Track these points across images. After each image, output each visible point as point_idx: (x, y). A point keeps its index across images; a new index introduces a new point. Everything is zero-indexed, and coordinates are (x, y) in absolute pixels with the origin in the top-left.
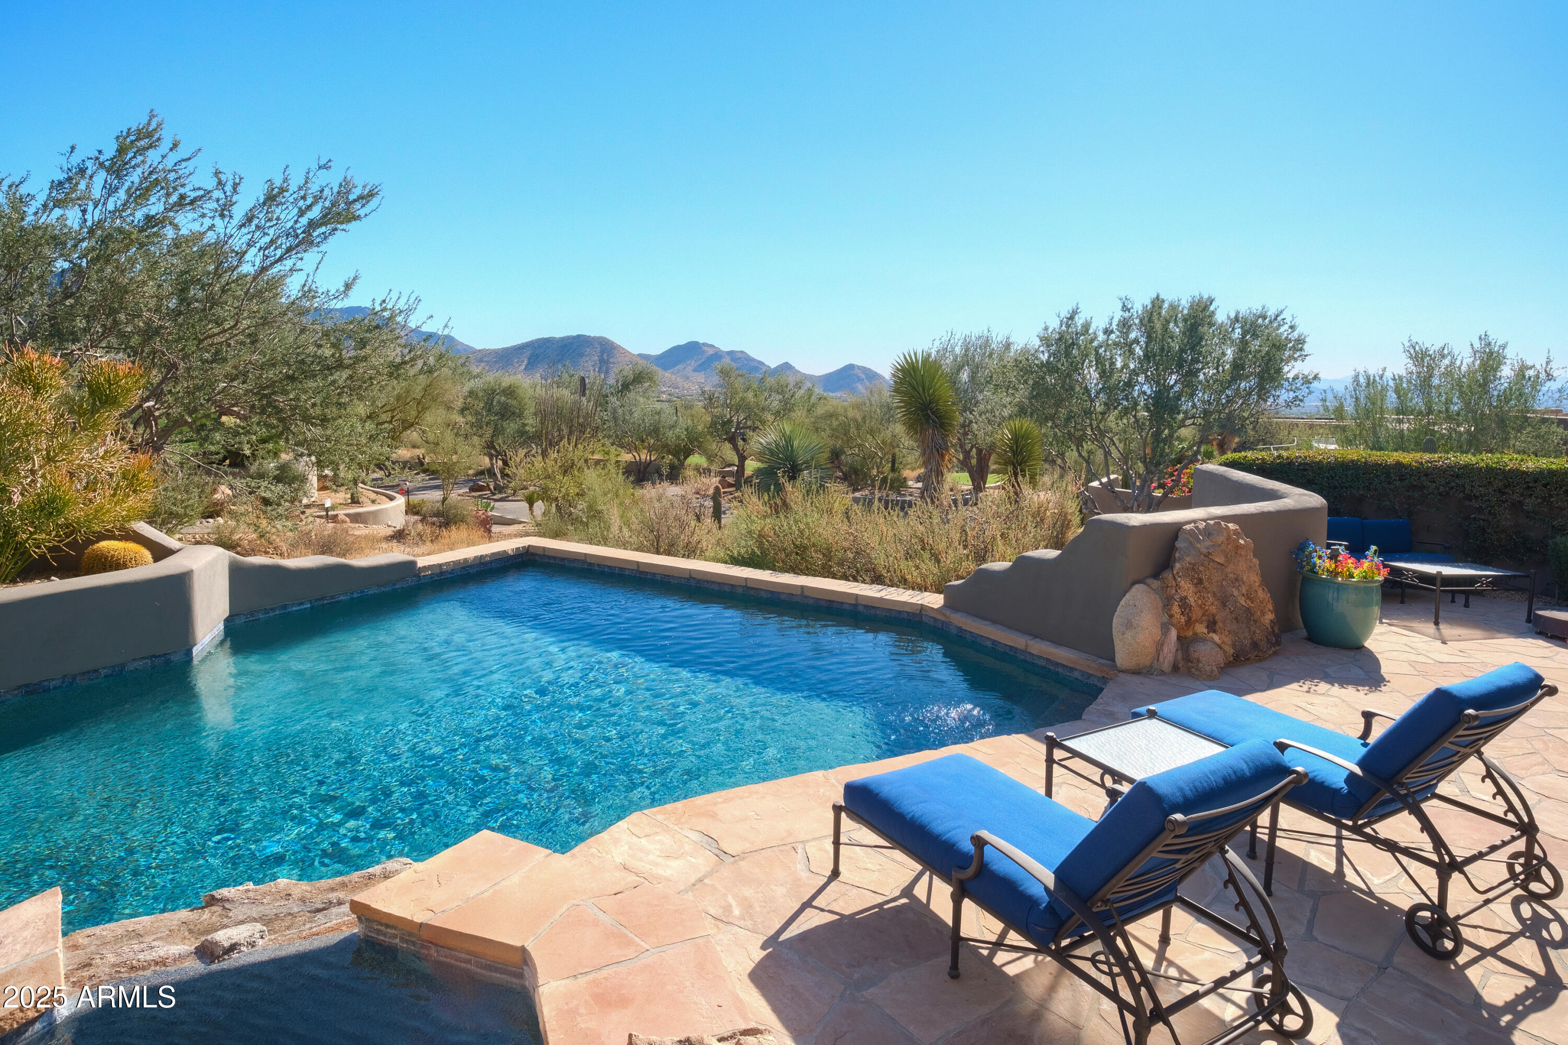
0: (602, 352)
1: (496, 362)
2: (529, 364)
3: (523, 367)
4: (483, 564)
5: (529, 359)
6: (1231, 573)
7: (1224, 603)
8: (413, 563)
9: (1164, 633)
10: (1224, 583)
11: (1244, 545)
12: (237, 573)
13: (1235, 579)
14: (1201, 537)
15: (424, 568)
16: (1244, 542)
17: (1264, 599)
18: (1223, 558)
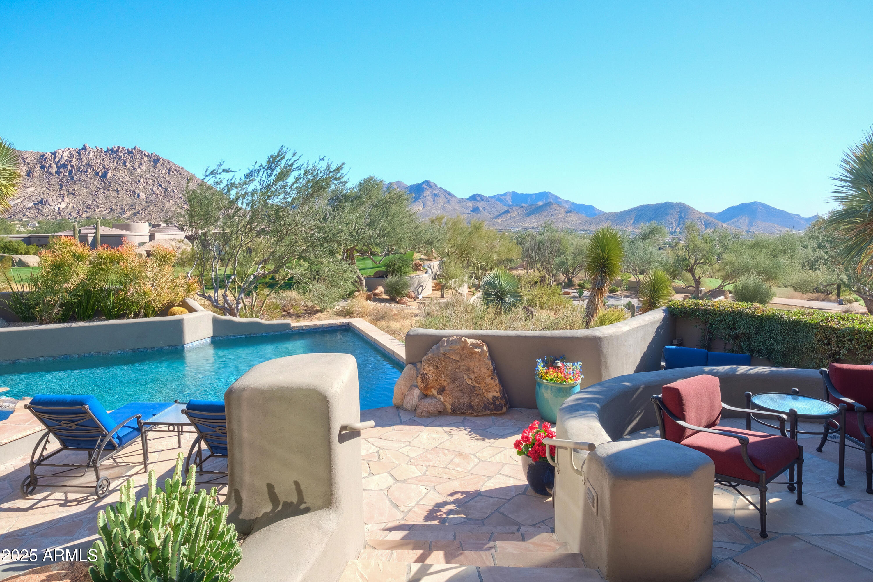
0: (681, 212)
1: (616, 220)
2: (635, 220)
3: (632, 222)
5: (636, 217)
6: (464, 366)
7: (453, 381)
8: (289, 324)
9: (409, 390)
10: (457, 371)
11: (478, 352)
12: (216, 321)
13: (466, 370)
14: (445, 345)
15: (295, 327)
16: (479, 350)
17: (490, 384)
18: (457, 357)
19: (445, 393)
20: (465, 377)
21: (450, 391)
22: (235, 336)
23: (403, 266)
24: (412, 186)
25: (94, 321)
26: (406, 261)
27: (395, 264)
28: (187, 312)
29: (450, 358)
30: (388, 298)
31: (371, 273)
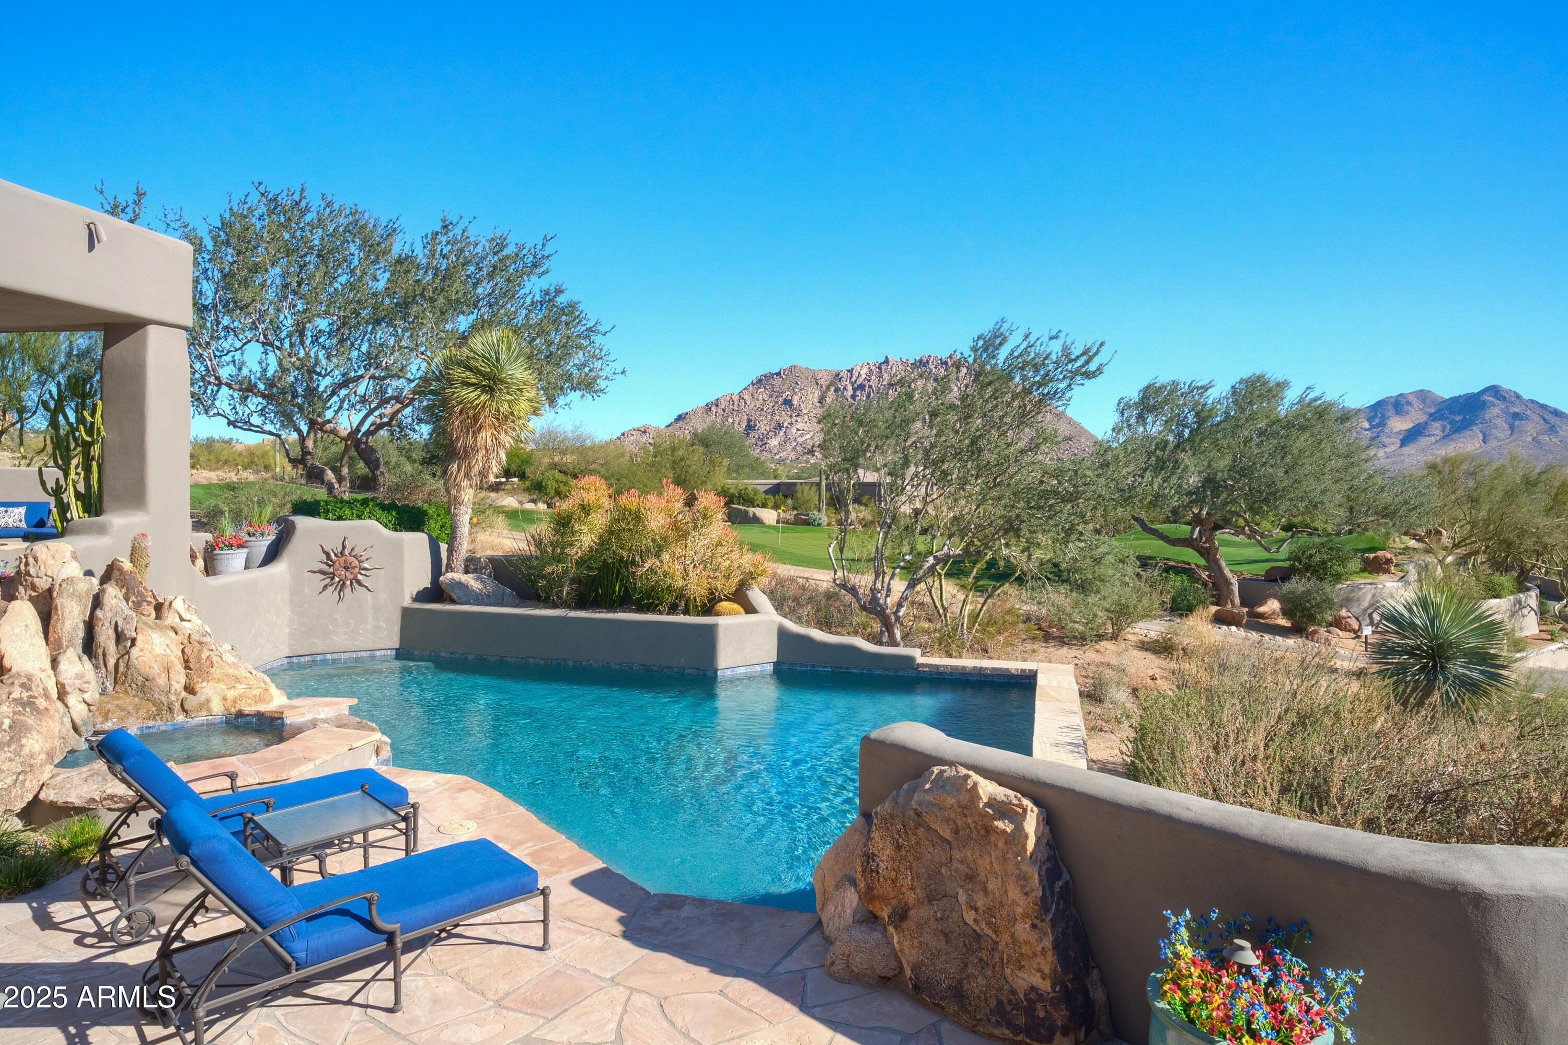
4: (983, 675)
6: (962, 862)
7: (931, 899)
8: (911, 659)
9: (837, 888)
10: (943, 871)
11: (1004, 831)
12: (784, 636)
13: (967, 876)
14: (928, 786)
15: (923, 665)
16: (1009, 828)
17: (1027, 943)
18: (948, 831)
19: (905, 925)
20: (962, 898)
21: (920, 926)
22: (814, 666)
23: (1331, 560)
24: (1455, 400)
25: (615, 612)
26: (1338, 550)
27: (1311, 556)
28: (742, 611)
29: (929, 829)
30: (1289, 625)
31: (1260, 570)
